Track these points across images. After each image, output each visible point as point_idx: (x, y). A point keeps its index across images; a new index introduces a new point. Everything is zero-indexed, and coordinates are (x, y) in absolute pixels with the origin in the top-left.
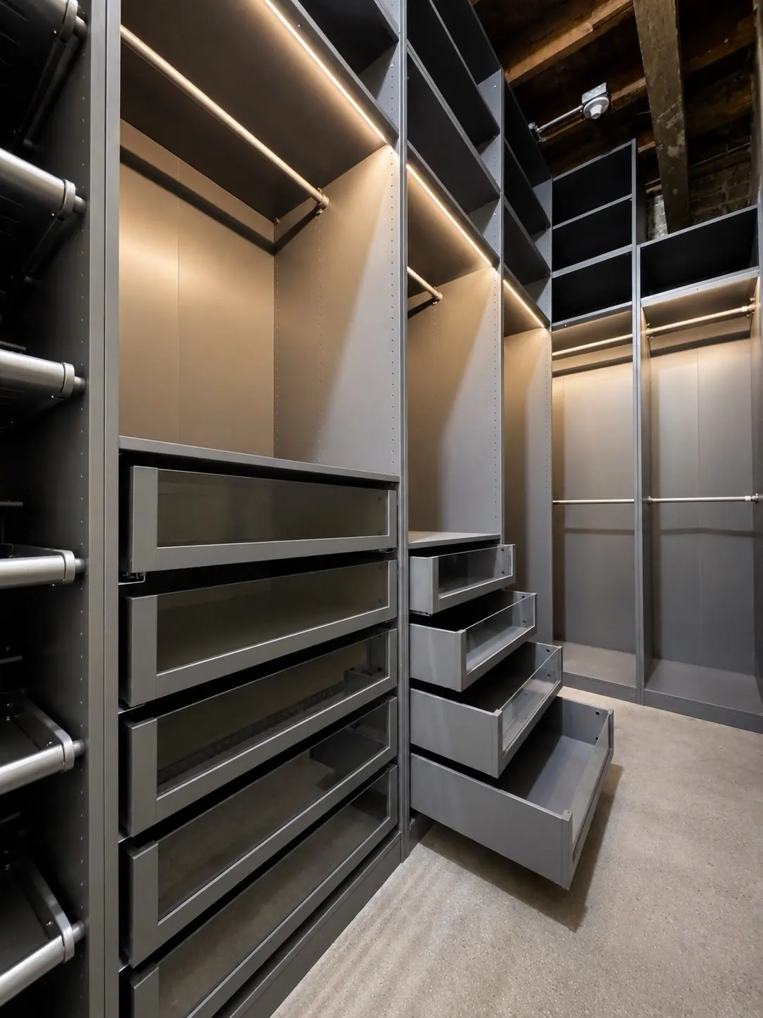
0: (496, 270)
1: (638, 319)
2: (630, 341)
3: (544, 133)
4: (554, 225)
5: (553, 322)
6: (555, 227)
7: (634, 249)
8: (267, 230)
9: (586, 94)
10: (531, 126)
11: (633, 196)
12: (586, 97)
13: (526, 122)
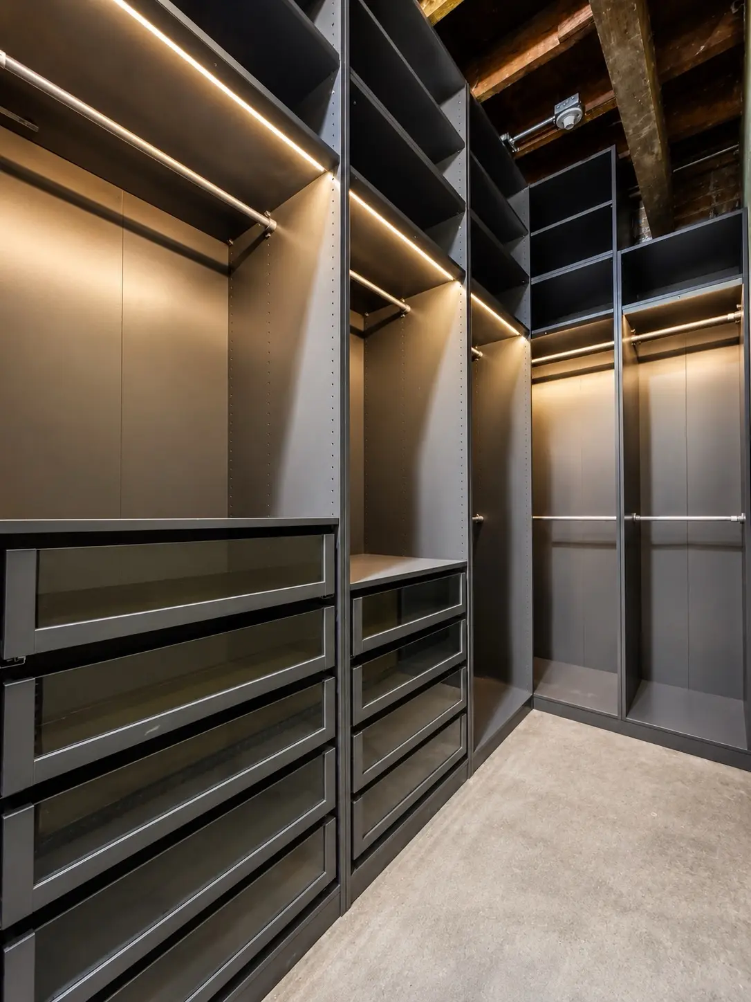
0: (462, 284)
1: (621, 325)
2: (612, 348)
3: (518, 143)
4: (532, 231)
5: (532, 330)
6: (533, 234)
7: (614, 255)
8: (220, 252)
9: (558, 106)
10: (503, 138)
11: (613, 202)
12: (558, 108)
13: (497, 135)
